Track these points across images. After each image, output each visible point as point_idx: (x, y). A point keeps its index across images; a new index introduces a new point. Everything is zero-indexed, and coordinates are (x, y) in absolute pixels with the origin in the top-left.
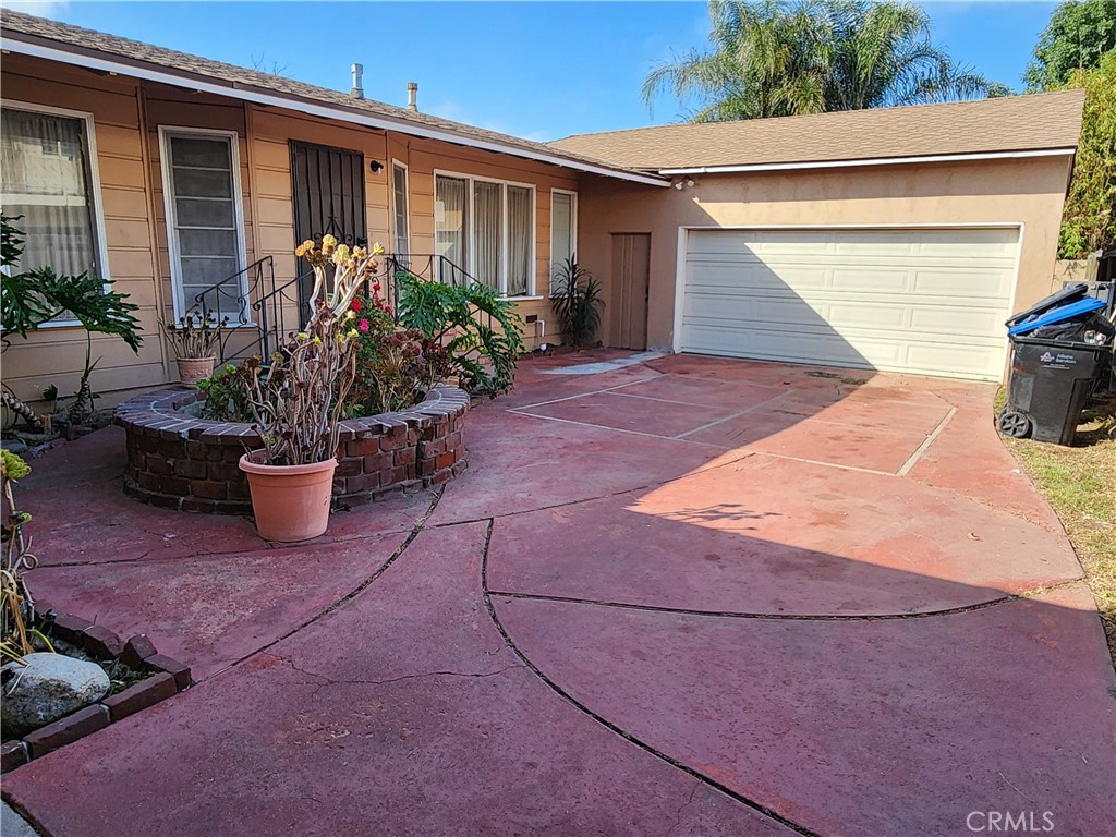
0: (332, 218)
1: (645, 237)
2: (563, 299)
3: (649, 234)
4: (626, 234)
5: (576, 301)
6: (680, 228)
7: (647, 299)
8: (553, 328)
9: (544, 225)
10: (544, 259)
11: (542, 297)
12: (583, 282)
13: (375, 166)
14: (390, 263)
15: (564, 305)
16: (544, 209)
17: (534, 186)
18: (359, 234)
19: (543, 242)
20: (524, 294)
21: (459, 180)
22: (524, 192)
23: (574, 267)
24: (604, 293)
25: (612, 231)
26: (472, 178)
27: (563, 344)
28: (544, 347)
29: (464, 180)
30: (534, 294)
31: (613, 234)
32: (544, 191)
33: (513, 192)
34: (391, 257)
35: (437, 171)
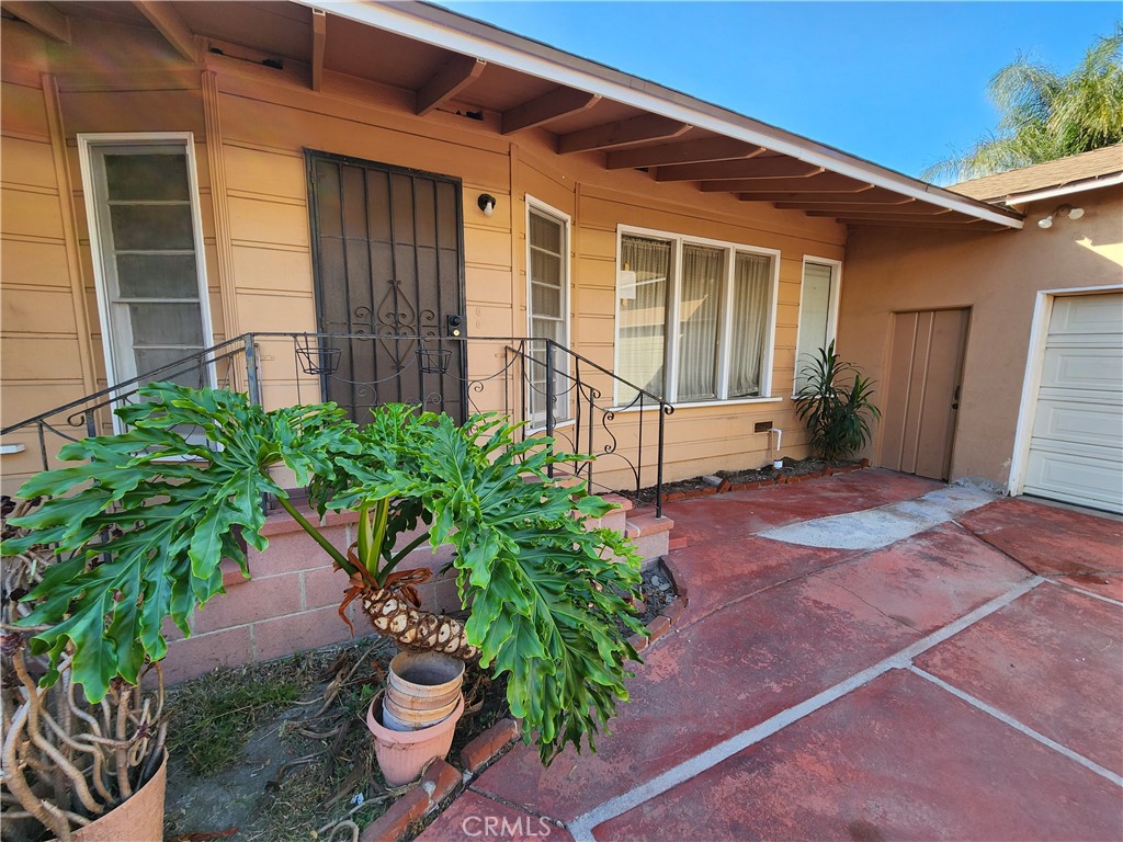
0: (394, 284)
1: (958, 315)
2: (812, 402)
3: (968, 309)
4: (919, 312)
5: (832, 405)
6: (1039, 292)
7: (956, 407)
8: (795, 437)
9: (789, 304)
10: (787, 348)
11: (781, 399)
12: (844, 380)
13: (483, 201)
14: (510, 356)
15: (813, 410)
16: (791, 283)
17: (777, 253)
18: (448, 308)
19: (787, 326)
20: (755, 394)
21: (662, 242)
22: (762, 261)
23: (833, 359)
24: (879, 396)
25: (897, 309)
26: (680, 239)
27: (808, 459)
28: (779, 465)
29: (669, 243)
30: (769, 394)
31: (897, 313)
32: (791, 257)
33: (745, 262)
34: (516, 345)
35: (623, 228)
